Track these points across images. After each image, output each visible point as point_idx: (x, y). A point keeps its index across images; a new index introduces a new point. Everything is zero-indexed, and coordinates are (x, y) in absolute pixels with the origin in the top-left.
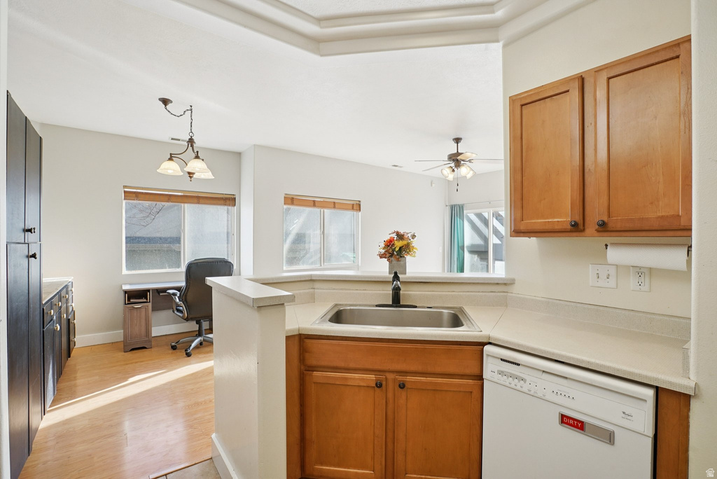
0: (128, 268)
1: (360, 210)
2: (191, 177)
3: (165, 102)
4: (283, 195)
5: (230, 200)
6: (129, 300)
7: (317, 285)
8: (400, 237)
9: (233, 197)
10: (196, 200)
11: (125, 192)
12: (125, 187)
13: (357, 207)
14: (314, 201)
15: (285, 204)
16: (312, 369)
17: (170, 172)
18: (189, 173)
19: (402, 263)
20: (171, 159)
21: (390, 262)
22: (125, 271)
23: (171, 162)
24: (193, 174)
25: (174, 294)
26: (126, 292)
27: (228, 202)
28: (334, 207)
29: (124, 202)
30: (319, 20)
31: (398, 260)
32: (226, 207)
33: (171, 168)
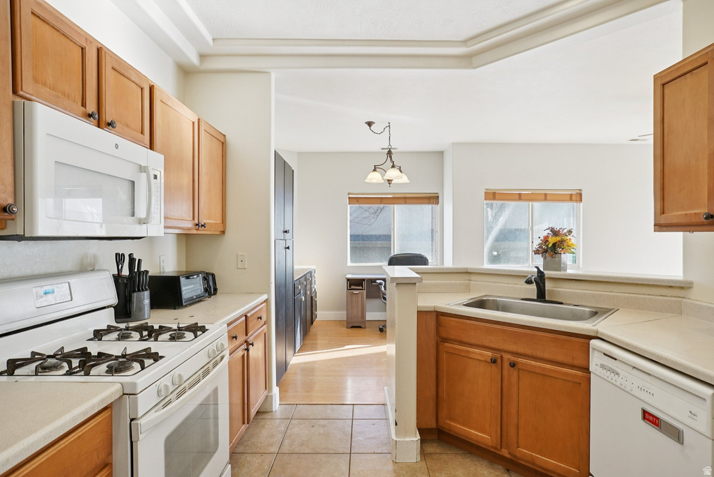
0: (352, 261)
1: (581, 200)
2: (390, 184)
3: (370, 124)
4: (484, 191)
5: (433, 199)
6: (350, 287)
7: (473, 277)
8: (555, 233)
9: (436, 195)
10: (403, 201)
11: (349, 198)
12: (349, 194)
13: (577, 197)
14: (520, 194)
15: (485, 199)
16: (445, 340)
17: (374, 181)
18: (388, 180)
19: (557, 259)
20: (375, 170)
21: (545, 258)
22: (349, 264)
23: (375, 173)
24: (392, 180)
25: (381, 284)
26: (348, 280)
27: (432, 201)
28: (546, 199)
29: (349, 206)
30: (465, 42)
31: (552, 256)
32: (430, 206)
33: (375, 177)
